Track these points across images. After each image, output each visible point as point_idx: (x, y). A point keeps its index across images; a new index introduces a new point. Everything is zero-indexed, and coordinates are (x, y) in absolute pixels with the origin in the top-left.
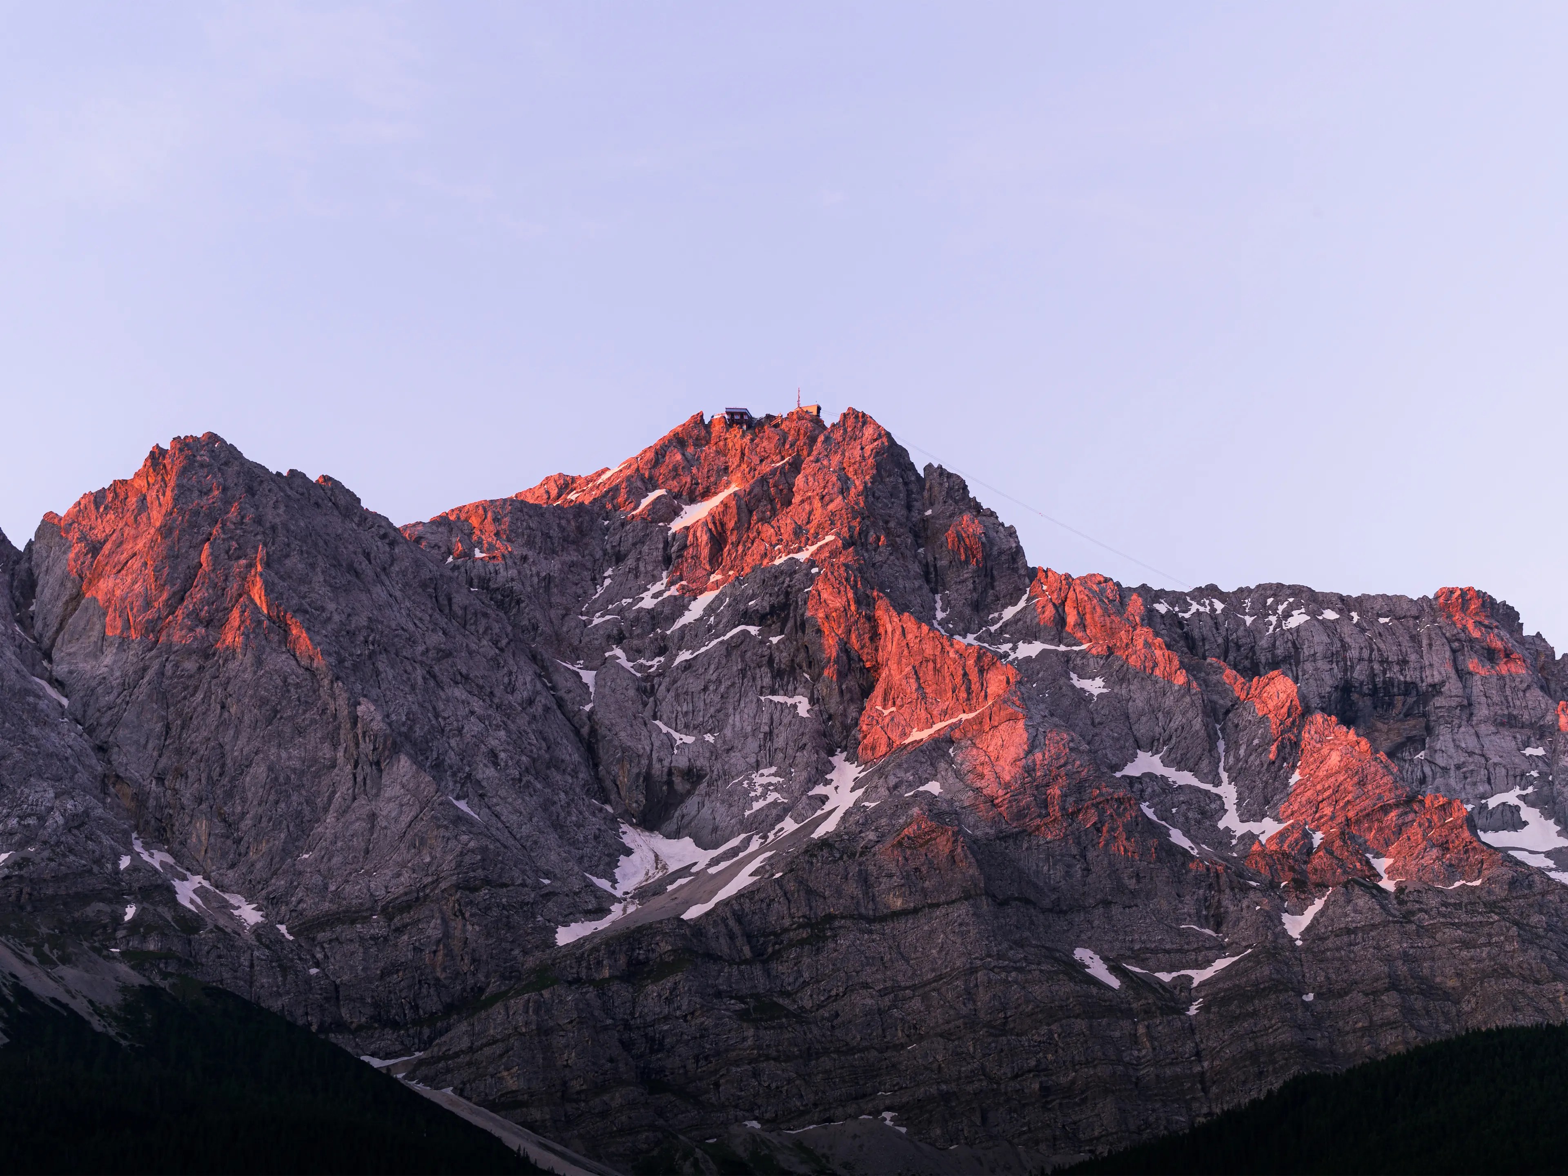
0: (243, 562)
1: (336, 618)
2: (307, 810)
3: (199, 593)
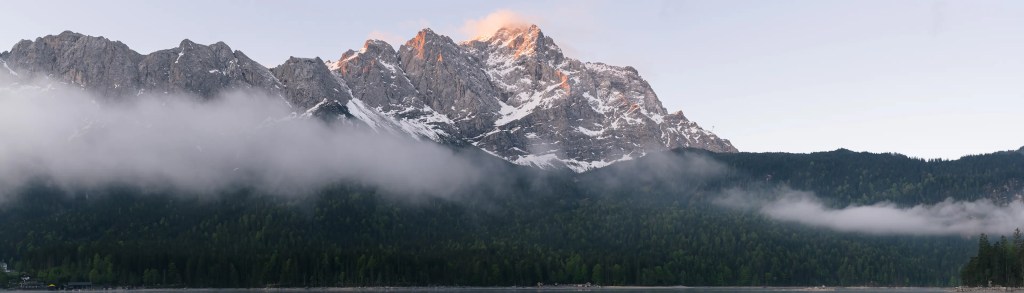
0: (437, 53)
1: (453, 63)
2: (453, 99)
3: (431, 59)
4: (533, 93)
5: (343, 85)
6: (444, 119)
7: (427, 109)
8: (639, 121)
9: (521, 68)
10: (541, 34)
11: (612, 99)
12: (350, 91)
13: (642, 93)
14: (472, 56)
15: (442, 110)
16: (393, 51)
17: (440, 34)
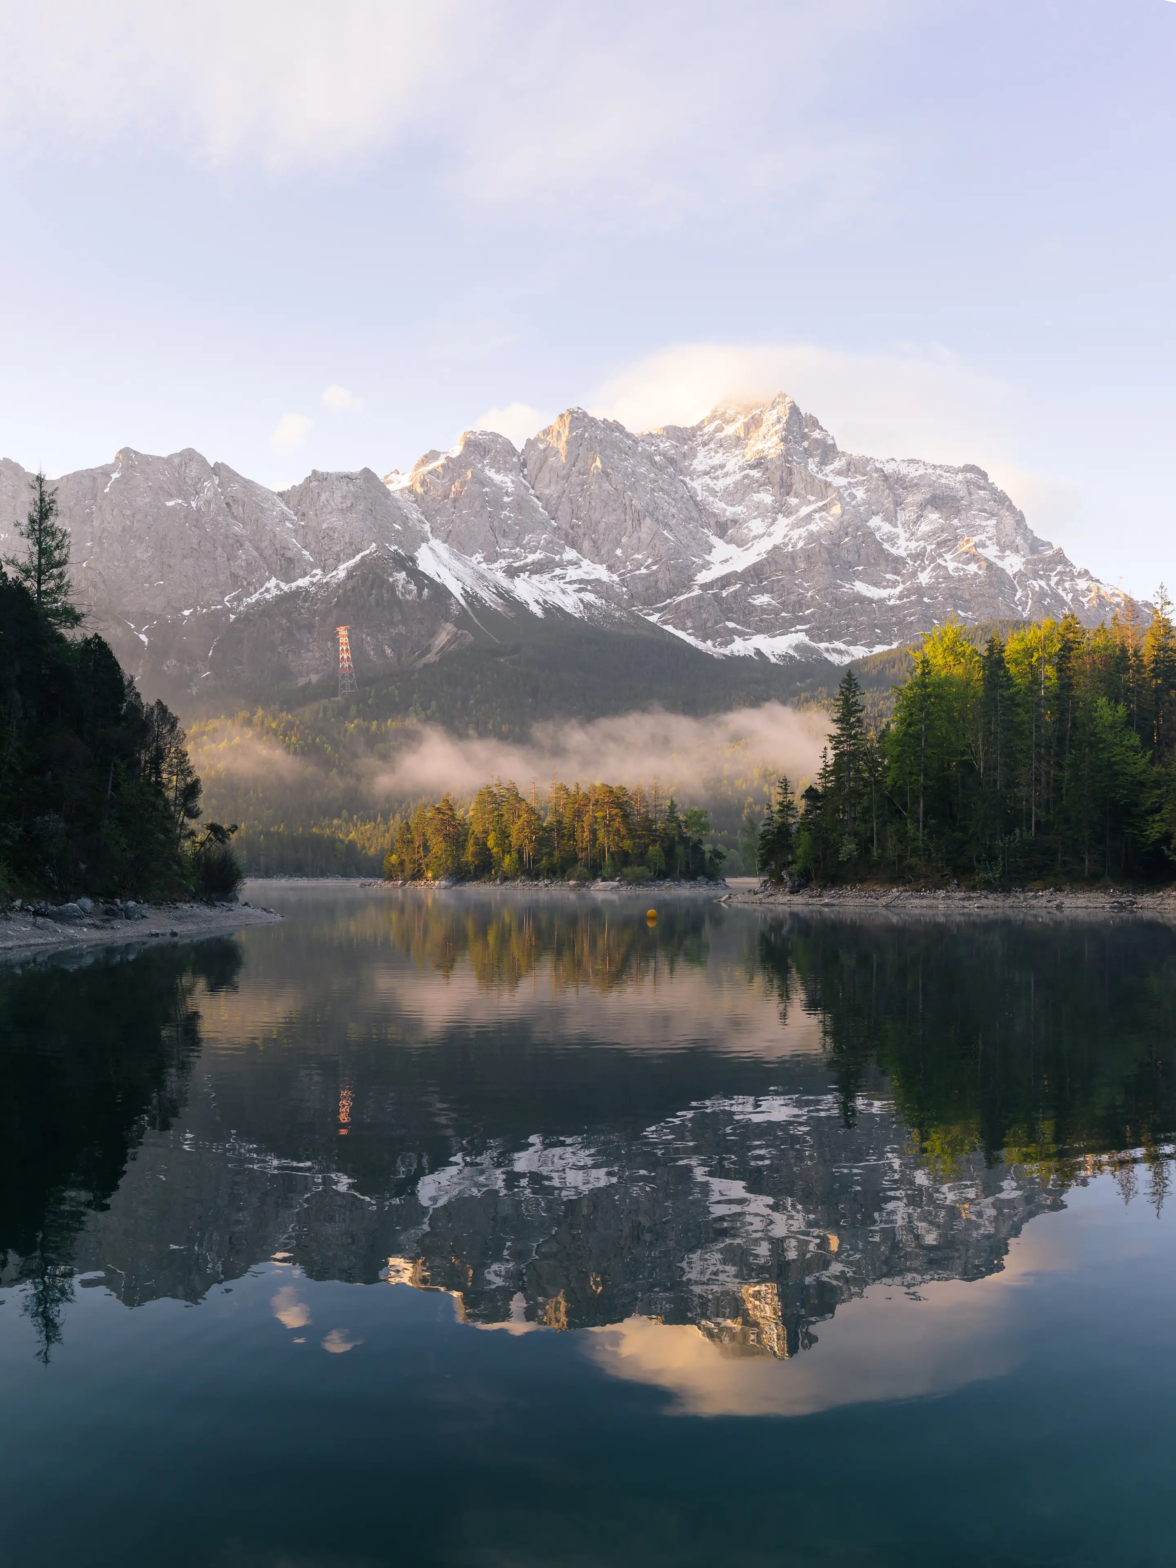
0: (592, 452)
1: (623, 470)
2: (618, 536)
3: (580, 464)
4: (774, 520)
5: (415, 516)
6: (601, 572)
7: (570, 554)
8: (973, 568)
9: (755, 474)
10: (794, 410)
11: (924, 528)
12: (427, 527)
13: (993, 515)
14: (664, 455)
15: (597, 556)
16: (513, 451)
17: (599, 417)
